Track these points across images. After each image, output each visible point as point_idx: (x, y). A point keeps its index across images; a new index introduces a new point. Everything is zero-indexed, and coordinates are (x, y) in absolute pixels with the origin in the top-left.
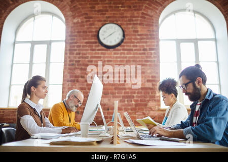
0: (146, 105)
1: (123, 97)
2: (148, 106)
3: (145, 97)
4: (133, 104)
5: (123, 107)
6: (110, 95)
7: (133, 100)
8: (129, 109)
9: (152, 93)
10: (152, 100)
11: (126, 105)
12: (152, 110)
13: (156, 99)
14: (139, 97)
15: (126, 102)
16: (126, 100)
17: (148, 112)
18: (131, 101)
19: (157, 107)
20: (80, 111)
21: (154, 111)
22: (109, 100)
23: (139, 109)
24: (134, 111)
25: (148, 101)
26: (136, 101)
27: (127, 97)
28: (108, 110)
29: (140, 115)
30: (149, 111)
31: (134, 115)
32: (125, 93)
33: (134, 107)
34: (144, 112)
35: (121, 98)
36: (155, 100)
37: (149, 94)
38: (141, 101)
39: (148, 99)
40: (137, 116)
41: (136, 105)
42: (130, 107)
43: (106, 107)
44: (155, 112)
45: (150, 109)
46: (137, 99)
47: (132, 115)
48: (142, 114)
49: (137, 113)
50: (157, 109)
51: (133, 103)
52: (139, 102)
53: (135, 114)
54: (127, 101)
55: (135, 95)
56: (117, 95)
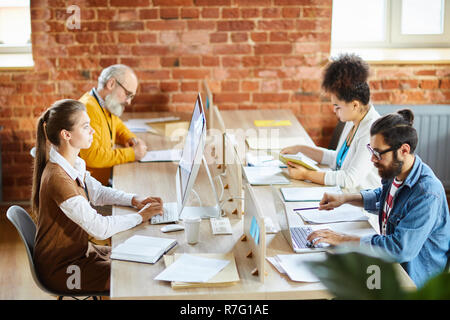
0: (288, 49)
1: (222, 26)
2: (293, 54)
3: (286, 27)
4: (249, 46)
5: (221, 57)
6: (180, 20)
7: (249, 33)
8: (237, 61)
9: (306, 15)
10: (307, 35)
11: (229, 50)
12: (304, 63)
13: (319, 30)
14: (269, 25)
15: (230, 42)
16: (229, 33)
17: (293, 69)
18: (245, 38)
19: (319, 54)
20: (93, 69)
21: (310, 66)
22: (179, 35)
23: (267, 62)
24: (252, 68)
25: (295, 37)
26: (258, 37)
27: (232, 26)
28: (177, 64)
29: (269, 78)
30: (296, 66)
31: (254, 80)
32: (225, 14)
33: (252, 55)
34: (283, 68)
35: (215, 31)
36: (314, 35)
37: (298, 15)
38: (274, 37)
39: (295, 31)
40: (260, 80)
41: (259, 50)
42: (240, 57)
43: (171, 55)
44: (312, 69)
45: (299, 62)
46: (262, 31)
47: (247, 79)
48: (275, 74)
49: (261, 74)
50: (319, 59)
51: (251, 42)
52: (268, 42)
53: (256, 76)
54: (233, 36)
55: (256, 20)
56: (201, 19)
